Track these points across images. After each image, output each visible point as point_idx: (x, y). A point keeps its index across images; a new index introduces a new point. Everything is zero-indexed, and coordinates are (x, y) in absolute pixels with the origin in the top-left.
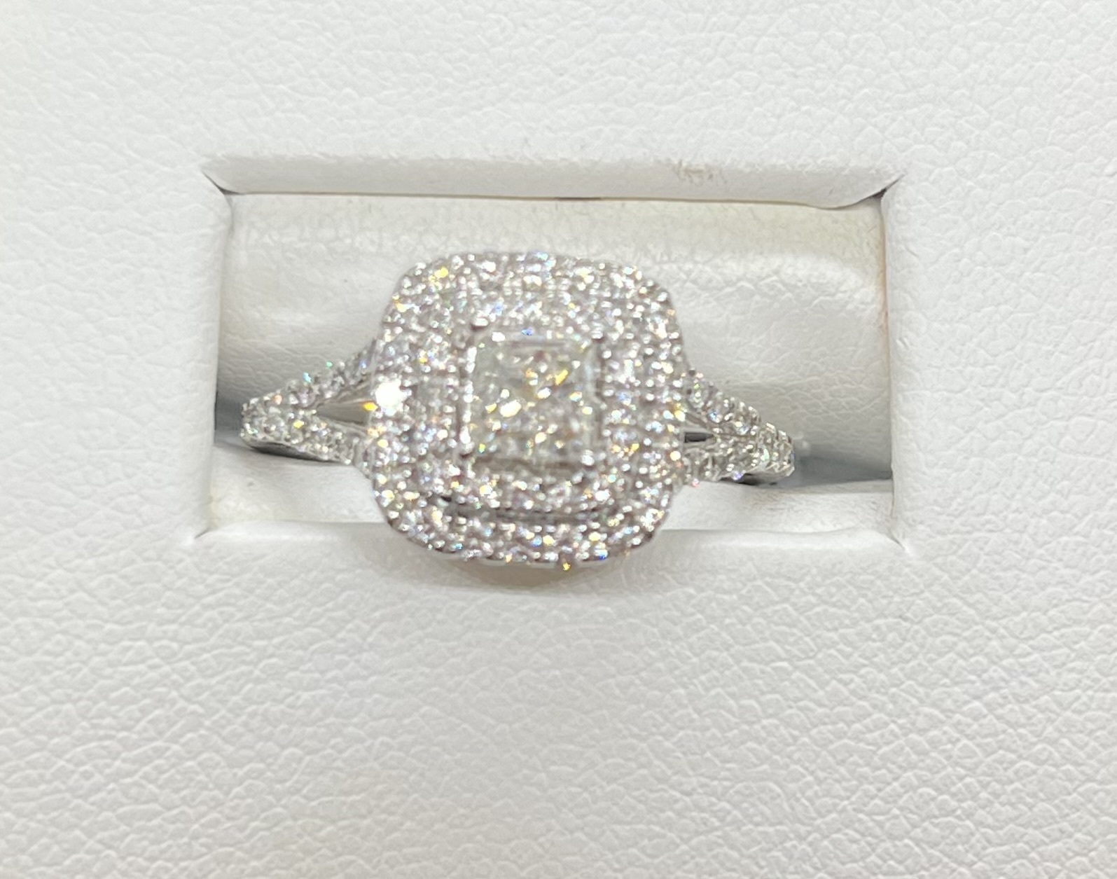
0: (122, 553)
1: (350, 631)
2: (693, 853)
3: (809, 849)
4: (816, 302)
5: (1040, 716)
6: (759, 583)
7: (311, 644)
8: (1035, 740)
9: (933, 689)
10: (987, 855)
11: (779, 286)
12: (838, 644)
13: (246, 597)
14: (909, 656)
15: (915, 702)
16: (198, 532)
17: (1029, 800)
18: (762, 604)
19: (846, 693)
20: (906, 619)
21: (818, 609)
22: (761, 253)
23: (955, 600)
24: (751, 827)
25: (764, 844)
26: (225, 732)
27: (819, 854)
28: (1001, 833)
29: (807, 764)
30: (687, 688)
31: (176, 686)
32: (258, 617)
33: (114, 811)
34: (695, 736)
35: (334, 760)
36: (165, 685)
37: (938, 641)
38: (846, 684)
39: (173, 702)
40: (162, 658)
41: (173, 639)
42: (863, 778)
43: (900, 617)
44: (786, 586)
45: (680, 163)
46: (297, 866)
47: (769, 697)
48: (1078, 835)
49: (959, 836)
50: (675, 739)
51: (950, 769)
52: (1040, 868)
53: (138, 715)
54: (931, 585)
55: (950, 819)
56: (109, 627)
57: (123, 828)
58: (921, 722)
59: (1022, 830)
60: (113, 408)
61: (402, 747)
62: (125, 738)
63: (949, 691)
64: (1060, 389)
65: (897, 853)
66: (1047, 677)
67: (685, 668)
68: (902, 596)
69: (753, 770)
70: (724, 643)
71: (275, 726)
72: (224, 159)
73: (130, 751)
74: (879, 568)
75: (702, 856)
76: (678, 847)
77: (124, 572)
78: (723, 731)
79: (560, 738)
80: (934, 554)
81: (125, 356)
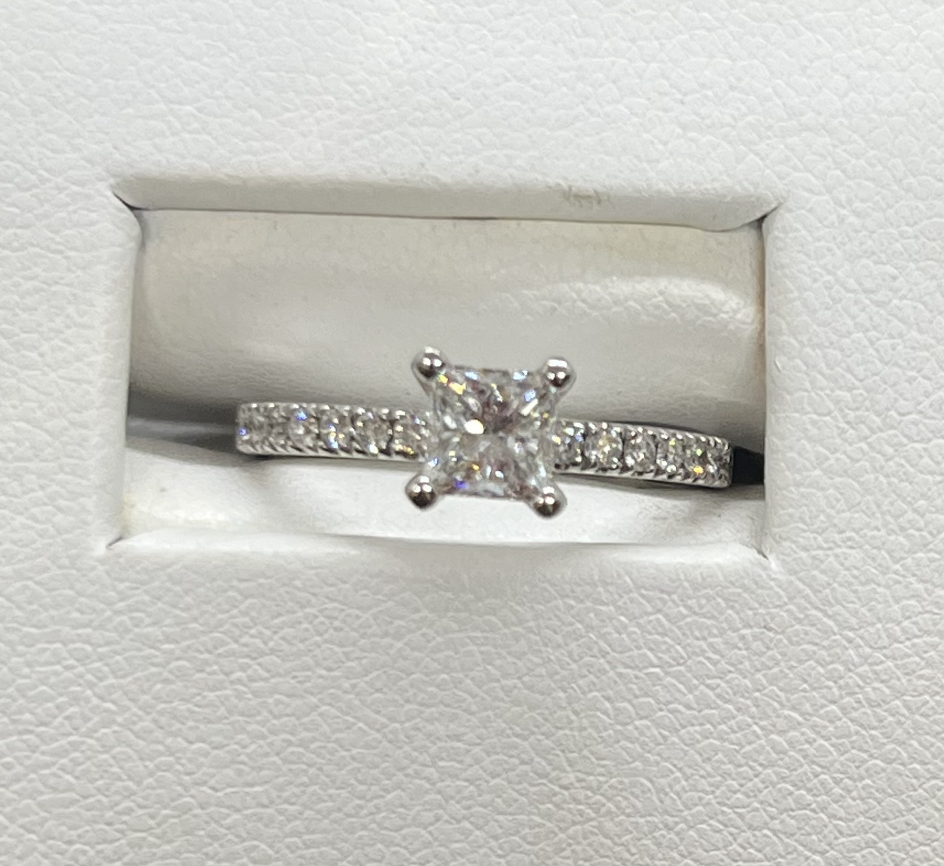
0: (39, 561)
1: (252, 636)
2: (571, 841)
3: (677, 839)
4: (700, 322)
5: (891, 719)
6: (635, 595)
7: (216, 648)
8: (885, 741)
9: (793, 694)
10: (838, 845)
11: (665, 306)
12: (706, 651)
13: (155, 604)
14: (770, 664)
15: (776, 705)
16: (110, 540)
17: (878, 795)
18: (637, 615)
19: (714, 697)
20: (770, 629)
21: (689, 620)
22: (648, 275)
23: (814, 612)
24: (622, 817)
25: (635, 833)
26: (136, 728)
27: (685, 842)
28: (851, 824)
29: (676, 762)
30: (565, 691)
31: (91, 685)
33: (34, 799)
34: (574, 736)
35: (239, 755)
36: (80, 685)
37: (799, 649)
38: (713, 689)
39: (87, 700)
40: (78, 660)
41: (87, 642)
42: (726, 775)
43: (765, 627)
44: (661, 599)
45: (570, 188)
46: (205, 850)
47: (641, 700)
48: (923, 828)
49: (813, 827)
50: (554, 738)
51: (806, 766)
52: (886, 856)
53: (56, 712)
54: (795, 597)
55: (807, 812)
56: (26, 629)
57: (43, 814)
58: (781, 724)
59: (870, 821)
60: (28, 421)
61: (302, 744)
62: (43, 732)
63: (807, 695)
64: (921, 412)
65: (756, 841)
66: (898, 683)
67: (564, 673)
68: (767, 607)
69: (626, 767)
70: (601, 650)
71: (183, 723)
72: (132, 179)
73: (48, 744)
74: (746, 581)
75: (579, 843)
76: (556, 835)
77: (38, 578)
78: (599, 732)
79: (448, 736)
80: (797, 569)
81: (39, 372)
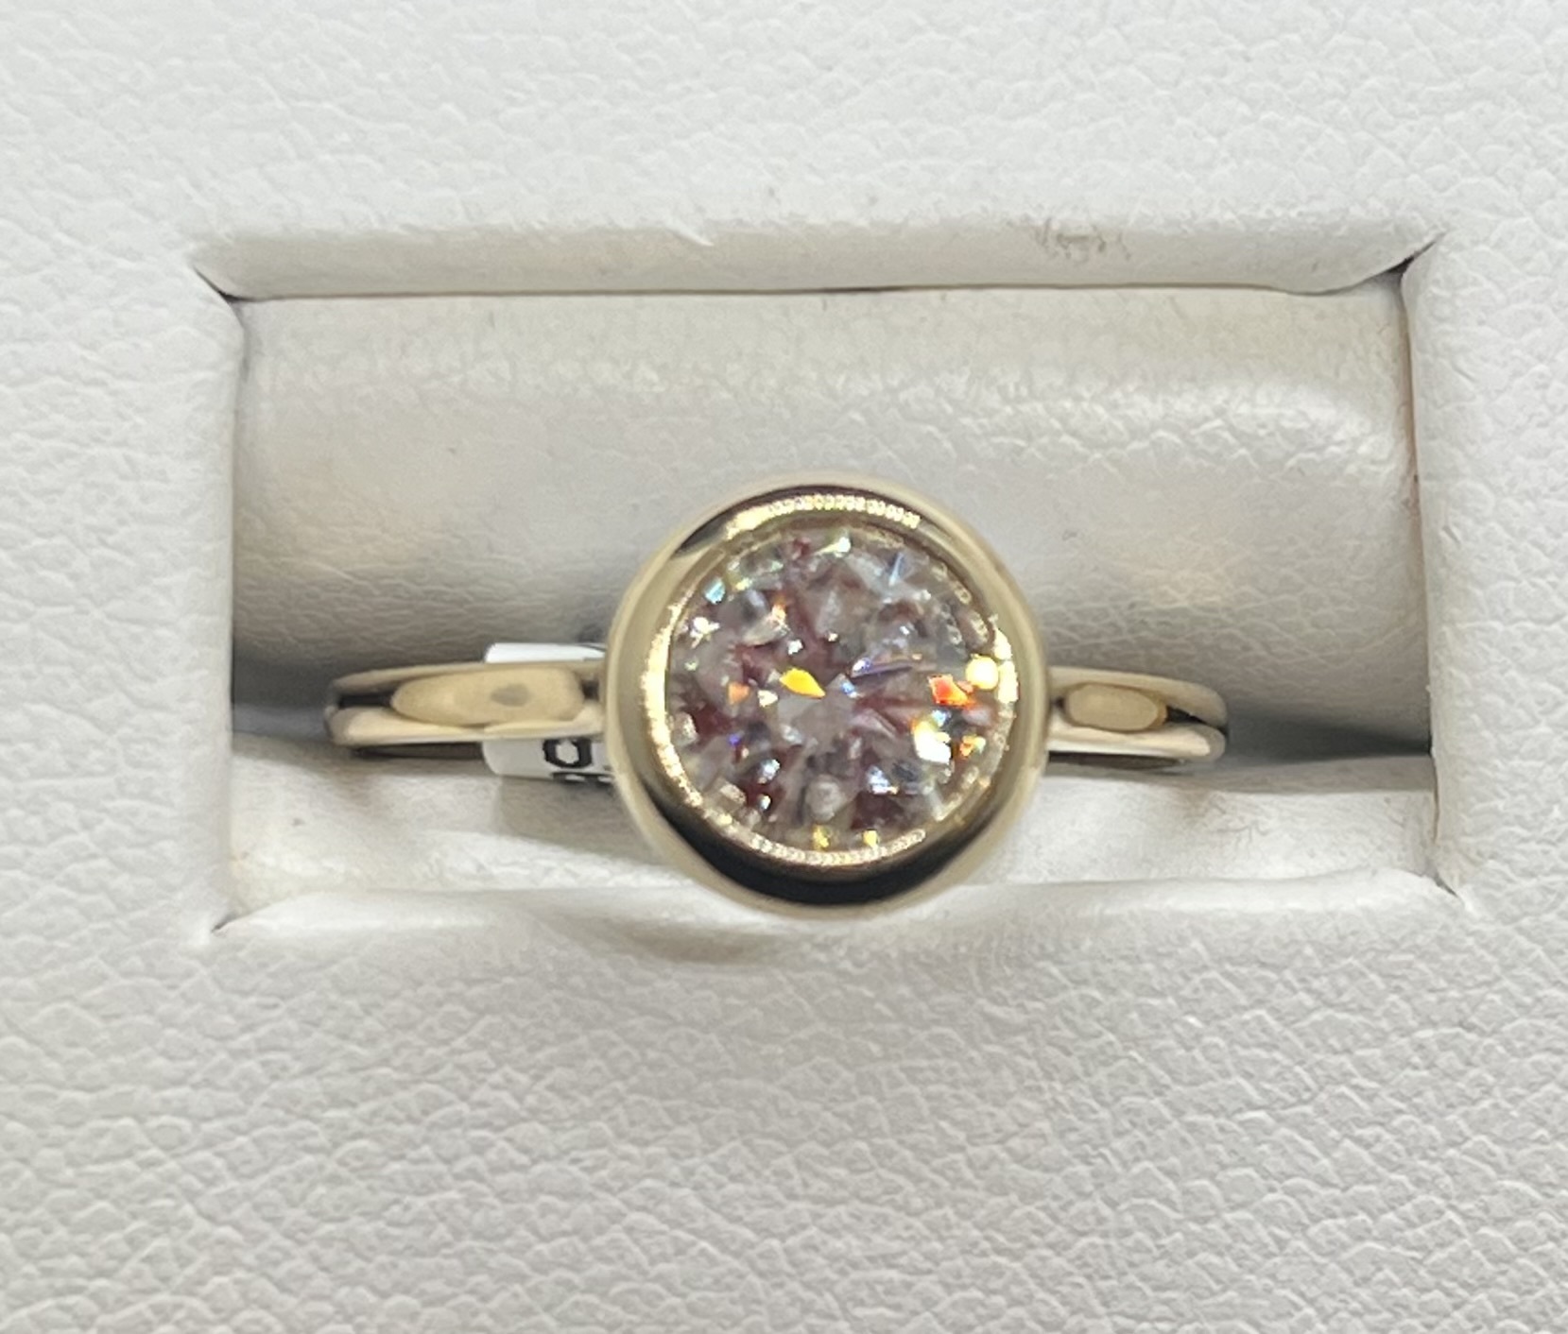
0: (83, 965)
1: (496, 1087)
4: (1291, 462)
6: (1213, 974)
7: (425, 1113)
9: (1519, 1148)
11: (1226, 435)
12: (1352, 1075)
13: (308, 1034)
14: (1476, 1093)
15: (1490, 1172)
16: (216, 920)
18: (1219, 1012)
19: (1370, 1161)
20: (1470, 1028)
21: (1316, 1017)
22: (1193, 380)
23: (1552, 992)
26: (280, 1272)
29: (1303, 1288)
30: (1089, 1164)
31: (191, 1195)
34: (1108, 1247)
35: (475, 1314)
36: (169, 1196)
37: (1527, 1063)
38: (1368, 1146)
39: (186, 1224)
40: (165, 1148)
41: (182, 1112)
42: (1401, 1307)
43: (1461, 1024)
44: (1261, 979)
45: (1048, 223)
47: (1232, 1173)
50: (1072, 1253)
51: (1551, 1285)
53: (124, 1249)
54: (1514, 966)
56: (66, 1095)
58: (1500, 1205)
60: (52, 703)
61: (593, 1286)
62: (103, 1290)
63: (1546, 1149)
67: (1087, 1128)
68: (1463, 987)
69: (1210, 1301)
70: (1154, 1081)
71: (368, 1260)
73: (111, 1312)
74: (1420, 940)
77: (87, 997)
78: (1156, 1235)
79: (871, 1259)
80: (1516, 911)
81: (70, 609)
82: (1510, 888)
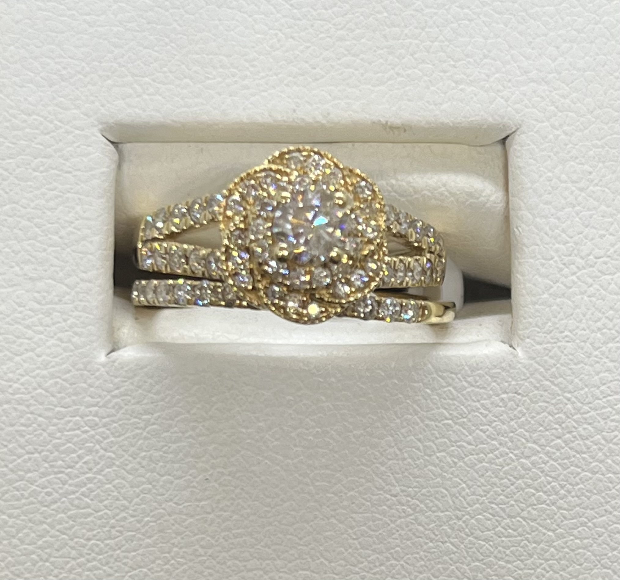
0: (64, 366)
1: (198, 409)
2: (398, 528)
3: (463, 525)
4: (468, 202)
5: (595, 447)
6: (435, 375)
7: (176, 417)
8: (591, 461)
9: (534, 433)
10: (564, 525)
11: (446, 193)
12: (480, 409)
13: (137, 391)
14: (520, 415)
15: (523, 440)
16: (108, 352)
17: (588, 494)
18: (437, 388)
19: (485, 437)
20: (519, 394)
21: (469, 390)
23: (548, 383)
24: (430, 513)
25: (438, 522)
26: (128, 468)
27: (469, 527)
28: (571, 512)
29: (462, 478)
30: (392, 436)
31: (99, 442)
32: (145, 401)
33: (66, 513)
34: (398, 464)
35: (192, 482)
36: (91, 442)
37: (537, 405)
38: (484, 432)
39: (97, 451)
40: (90, 427)
41: (96, 415)
42: (494, 484)
43: (516, 393)
44: (451, 377)
45: (387, 122)
46: (172, 541)
47: (440, 440)
48: (615, 512)
49: (548, 515)
50: (387, 465)
51: (543, 478)
52: (593, 531)
53: (77, 459)
54: (534, 374)
55: (544, 506)
56: (57, 409)
57: (71, 523)
58: (527, 452)
59: (583, 510)
60: (54, 280)
61: (231, 474)
62: (71, 472)
63: (543, 434)
64: (609, 256)
65: (513, 525)
66: (599, 424)
67: (392, 425)
68: (516, 380)
69: (432, 481)
70: (415, 410)
71: (157, 464)
72: (113, 125)
73: (73, 480)
74: (503, 365)
75: (403, 529)
76: (389, 525)
77: (65, 377)
78: (415, 460)
79: (321, 466)
80: (535, 356)
81: (59, 248)
82: (534, 348)
